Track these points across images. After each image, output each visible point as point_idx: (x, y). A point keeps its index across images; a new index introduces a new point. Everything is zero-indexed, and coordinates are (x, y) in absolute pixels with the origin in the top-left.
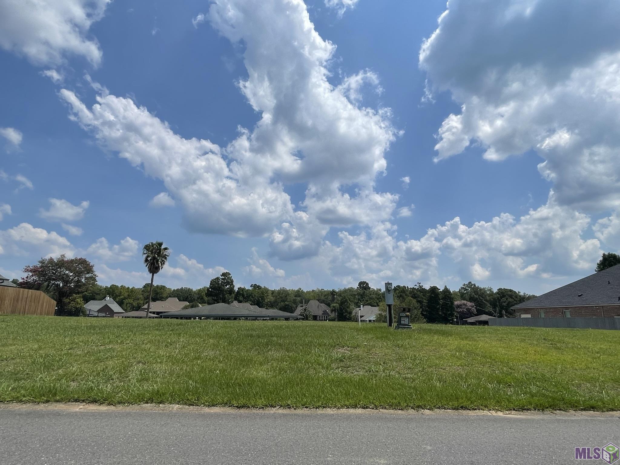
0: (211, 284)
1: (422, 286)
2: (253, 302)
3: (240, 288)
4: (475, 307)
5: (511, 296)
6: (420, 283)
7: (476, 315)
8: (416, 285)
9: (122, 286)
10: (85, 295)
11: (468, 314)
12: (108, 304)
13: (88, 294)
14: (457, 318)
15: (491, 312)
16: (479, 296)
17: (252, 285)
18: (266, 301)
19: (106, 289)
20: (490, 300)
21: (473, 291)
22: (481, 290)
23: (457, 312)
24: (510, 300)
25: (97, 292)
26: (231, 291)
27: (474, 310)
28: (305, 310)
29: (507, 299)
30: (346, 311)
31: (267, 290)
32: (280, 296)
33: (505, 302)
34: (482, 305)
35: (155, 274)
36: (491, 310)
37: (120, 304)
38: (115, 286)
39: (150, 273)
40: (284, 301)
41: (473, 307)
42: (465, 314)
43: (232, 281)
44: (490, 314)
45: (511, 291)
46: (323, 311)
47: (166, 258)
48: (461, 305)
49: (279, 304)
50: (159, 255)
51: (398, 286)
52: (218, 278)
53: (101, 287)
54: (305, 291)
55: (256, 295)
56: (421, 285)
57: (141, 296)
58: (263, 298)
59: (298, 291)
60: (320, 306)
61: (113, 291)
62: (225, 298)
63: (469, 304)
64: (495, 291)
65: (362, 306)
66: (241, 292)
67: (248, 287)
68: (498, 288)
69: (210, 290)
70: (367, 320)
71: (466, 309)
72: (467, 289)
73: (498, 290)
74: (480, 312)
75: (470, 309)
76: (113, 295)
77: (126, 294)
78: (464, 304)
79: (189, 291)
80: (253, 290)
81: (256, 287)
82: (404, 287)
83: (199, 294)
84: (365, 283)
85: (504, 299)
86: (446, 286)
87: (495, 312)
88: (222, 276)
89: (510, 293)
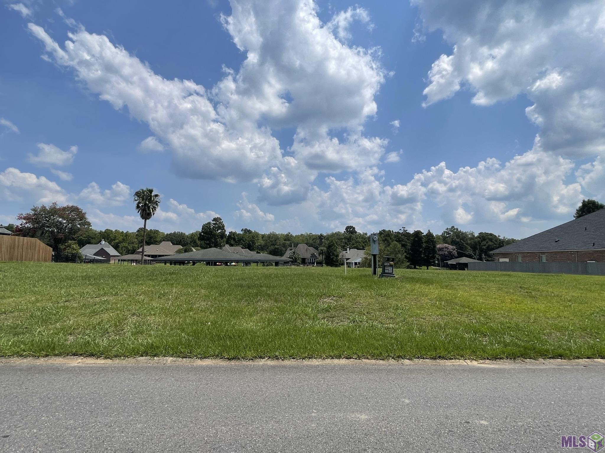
0: (203, 229)
1: (407, 230)
2: (244, 245)
3: (231, 232)
4: (456, 250)
5: (491, 240)
6: (405, 228)
7: (457, 258)
8: (400, 230)
9: (116, 231)
10: (81, 239)
11: (449, 257)
12: (104, 248)
13: (84, 238)
14: (438, 260)
15: (471, 254)
16: (460, 240)
17: (243, 229)
18: (257, 244)
19: (100, 233)
20: (470, 244)
21: (455, 235)
22: (463, 233)
23: (438, 254)
24: (490, 243)
25: (92, 236)
26: (223, 235)
27: (455, 253)
28: (294, 253)
29: (487, 242)
30: (333, 254)
31: (257, 234)
32: (271, 240)
33: (484, 245)
34: (463, 248)
35: (147, 220)
36: (471, 253)
37: (116, 247)
38: (110, 230)
39: (143, 219)
40: (273, 245)
41: (454, 250)
42: (446, 256)
43: (223, 226)
44: (470, 256)
45: (491, 235)
46: (311, 254)
47: (157, 205)
48: (442, 248)
49: (269, 247)
50: (150, 201)
51: (384, 231)
52: (209, 223)
53: (96, 231)
54: (294, 235)
55: (247, 239)
56: (405, 229)
57: (136, 240)
58: (254, 243)
59: (287, 235)
60: (308, 250)
61: (108, 235)
62: (217, 242)
63: (451, 247)
64: (476, 235)
65: (348, 249)
66: (233, 236)
67: (239, 232)
68: (480, 232)
69: (202, 234)
70: (353, 263)
71: (448, 252)
72: (450, 233)
73: (479, 234)
74: (460, 255)
75: (452, 252)
76: (108, 239)
77: (120, 239)
78: (446, 248)
79: (182, 235)
80: (244, 234)
81: (247, 231)
82: (389, 231)
83: (191, 238)
84: (351, 227)
85: (484, 242)
86: (429, 231)
87: (475, 255)
88: (213, 221)
89: (490, 237)
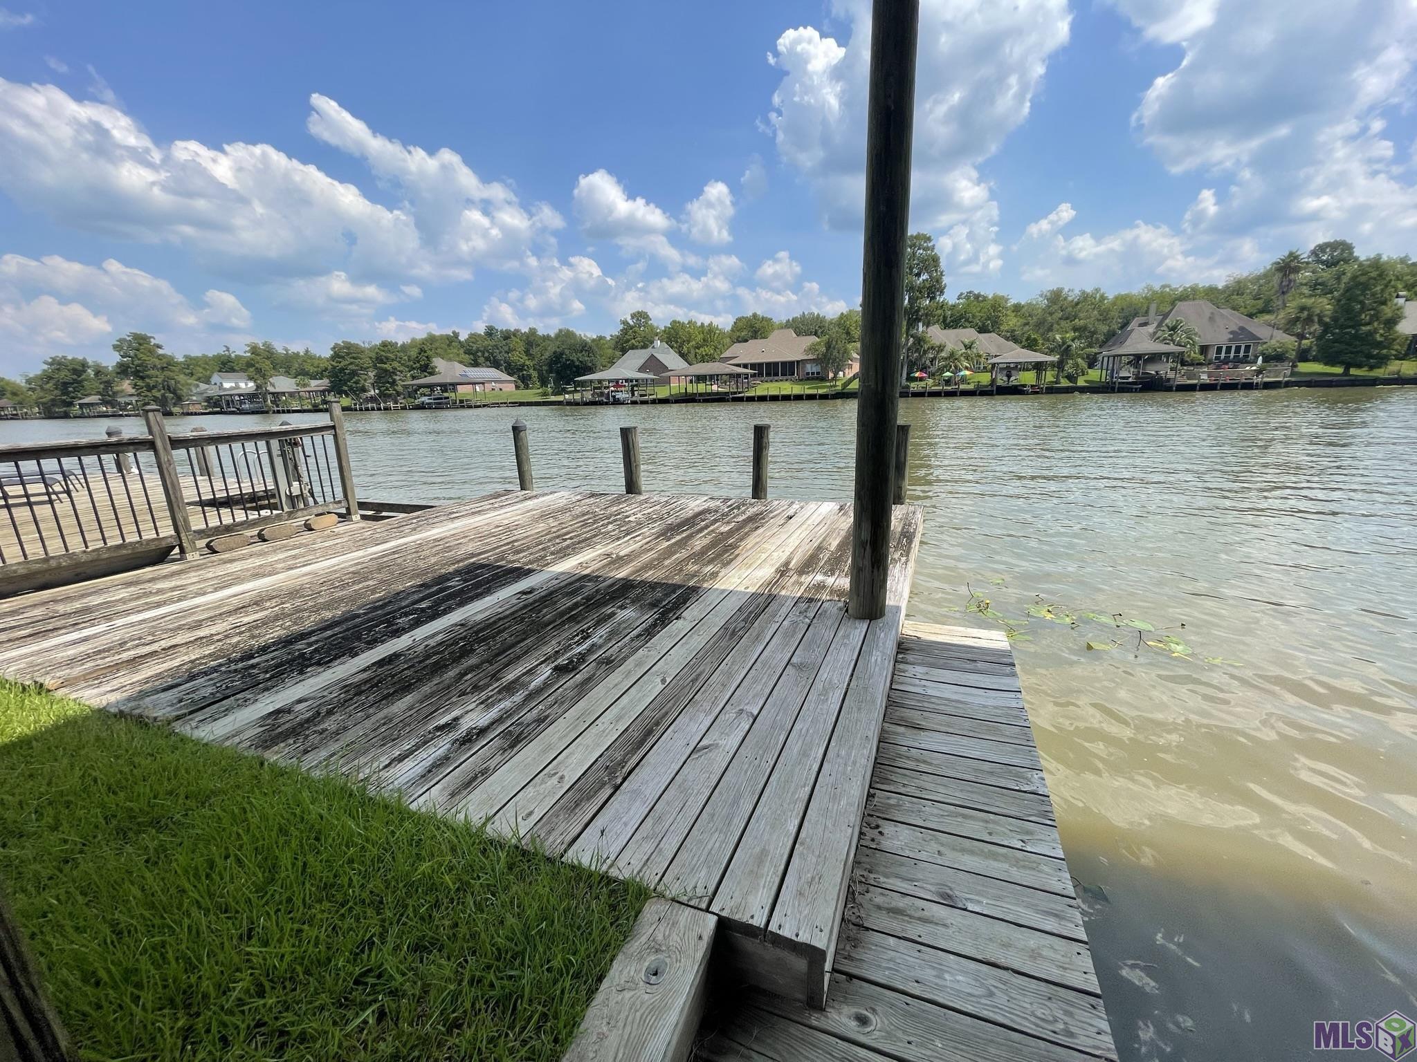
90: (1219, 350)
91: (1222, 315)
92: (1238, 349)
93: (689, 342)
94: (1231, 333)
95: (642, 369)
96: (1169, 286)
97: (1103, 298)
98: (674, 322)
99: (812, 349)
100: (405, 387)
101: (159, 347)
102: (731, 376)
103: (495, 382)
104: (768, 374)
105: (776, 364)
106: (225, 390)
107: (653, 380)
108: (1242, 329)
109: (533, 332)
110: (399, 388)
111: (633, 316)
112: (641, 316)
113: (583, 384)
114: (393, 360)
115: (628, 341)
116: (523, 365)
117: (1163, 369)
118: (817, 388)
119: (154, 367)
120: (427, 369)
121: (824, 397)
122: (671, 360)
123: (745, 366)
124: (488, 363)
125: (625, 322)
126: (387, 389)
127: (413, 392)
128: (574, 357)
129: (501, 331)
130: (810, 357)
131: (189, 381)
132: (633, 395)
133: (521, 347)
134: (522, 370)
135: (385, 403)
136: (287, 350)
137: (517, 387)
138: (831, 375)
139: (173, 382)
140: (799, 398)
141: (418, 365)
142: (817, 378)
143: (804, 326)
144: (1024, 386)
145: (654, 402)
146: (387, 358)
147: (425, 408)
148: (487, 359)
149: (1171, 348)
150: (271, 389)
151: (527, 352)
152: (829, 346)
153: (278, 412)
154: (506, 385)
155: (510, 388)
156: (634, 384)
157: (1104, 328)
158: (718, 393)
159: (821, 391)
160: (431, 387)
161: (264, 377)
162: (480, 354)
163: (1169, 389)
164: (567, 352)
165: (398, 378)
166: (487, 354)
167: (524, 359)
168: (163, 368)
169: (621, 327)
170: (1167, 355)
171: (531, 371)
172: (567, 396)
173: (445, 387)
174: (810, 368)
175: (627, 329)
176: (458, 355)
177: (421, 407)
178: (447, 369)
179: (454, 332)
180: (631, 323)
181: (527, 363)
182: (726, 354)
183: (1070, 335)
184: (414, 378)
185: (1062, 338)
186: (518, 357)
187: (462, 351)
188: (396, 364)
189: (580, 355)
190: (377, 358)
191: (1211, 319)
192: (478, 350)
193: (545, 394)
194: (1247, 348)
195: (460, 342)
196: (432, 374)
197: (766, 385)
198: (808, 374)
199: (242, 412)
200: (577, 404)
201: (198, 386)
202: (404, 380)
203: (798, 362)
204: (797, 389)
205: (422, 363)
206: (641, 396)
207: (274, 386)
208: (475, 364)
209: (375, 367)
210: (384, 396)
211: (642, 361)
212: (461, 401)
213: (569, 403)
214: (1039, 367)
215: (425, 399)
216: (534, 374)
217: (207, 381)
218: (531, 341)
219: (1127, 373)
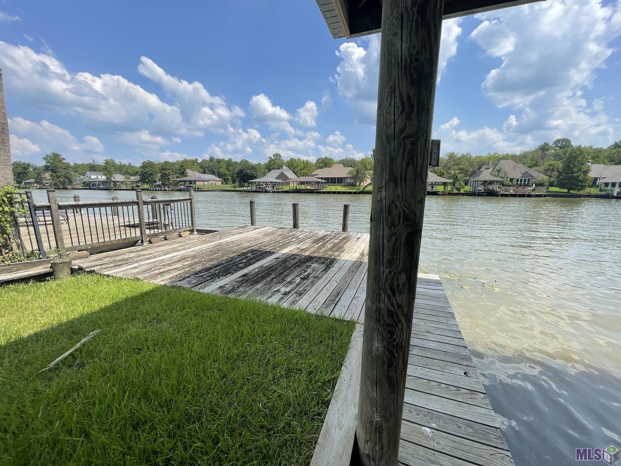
90: (518, 180)
91: (518, 166)
92: (525, 181)
93: (297, 167)
94: (522, 174)
95: (277, 178)
96: (497, 153)
97: (471, 157)
98: (292, 159)
99: (350, 173)
100: (174, 181)
101: (64, 159)
102: (316, 182)
103: (213, 181)
104: (331, 182)
105: (335, 178)
106: (92, 179)
107: (282, 183)
108: (526, 172)
109: (230, 160)
110: (171, 182)
111: (274, 156)
112: (277, 155)
113: (252, 183)
114: (169, 170)
115: (271, 166)
116: (225, 174)
117: (495, 187)
118: (352, 189)
119: (61, 168)
120: (183, 174)
121: (355, 193)
122: (290, 175)
123: (322, 179)
124: (210, 172)
125: (270, 158)
126: (166, 182)
127: (176, 184)
128: (248, 172)
129: (217, 159)
130: (349, 176)
131: (76, 175)
132: (273, 189)
133: (225, 166)
134: (224, 176)
135: (164, 187)
136: (120, 163)
137: (222, 183)
138: (358, 184)
139: (69, 174)
140: (344, 193)
141: (180, 172)
142: (352, 185)
143: (347, 163)
144: (439, 192)
145: (282, 192)
146: (166, 169)
147: (182, 191)
148: (210, 171)
149: (498, 179)
150: (113, 180)
151: (227, 169)
152: (357, 172)
153: (116, 190)
154: (218, 182)
155: (219, 183)
156: (274, 184)
157: (471, 169)
158: (310, 190)
159: (354, 191)
160: (185, 181)
161: (111, 174)
162: (206, 168)
163: (498, 196)
164: (245, 169)
165: (170, 177)
166: (209, 169)
167: (226, 171)
168: (65, 168)
169: (269, 160)
170: (497, 181)
171: (229, 177)
172: (245, 188)
173: (191, 182)
174: (349, 181)
175: (271, 161)
176: (197, 168)
177: (180, 190)
178: (192, 174)
179: (195, 159)
180: (273, 158)
181: (227, 173)
182: (314, 173)
183: (458, 171)
184: (177, 177)
185: (454, 173)
186: (223, 170)
187: (199, 167)
188: (170, 171)
189: (251, 171)
190: (162, 168)
191: (514, 168)
192: (206, 167)
193: (235, 187)
194: (529, 180)
195: (198, 163)
196: (185, 176)
197: (331, 187)
198: (348, 183)
199: (99, 189)
200: (249, 192)
201: (80, 177)
202: (173, 178)
203: (344, 178)
204: (344, 189)
205: (182, 171)
206: (277, 189)
207: (115, 178)
208: (204, 173)
209: (161, 172)
210: (164, 184)
211: (277, 175)
212: (198, 188)
213: (246, 191)
214: (445, 184)
215: (182, 187)
216: (230, 178)
217: (84, 174)
218: (229, 164)
219: (481, 188)
